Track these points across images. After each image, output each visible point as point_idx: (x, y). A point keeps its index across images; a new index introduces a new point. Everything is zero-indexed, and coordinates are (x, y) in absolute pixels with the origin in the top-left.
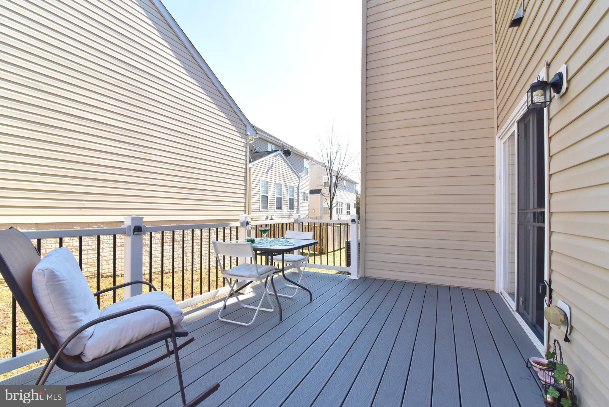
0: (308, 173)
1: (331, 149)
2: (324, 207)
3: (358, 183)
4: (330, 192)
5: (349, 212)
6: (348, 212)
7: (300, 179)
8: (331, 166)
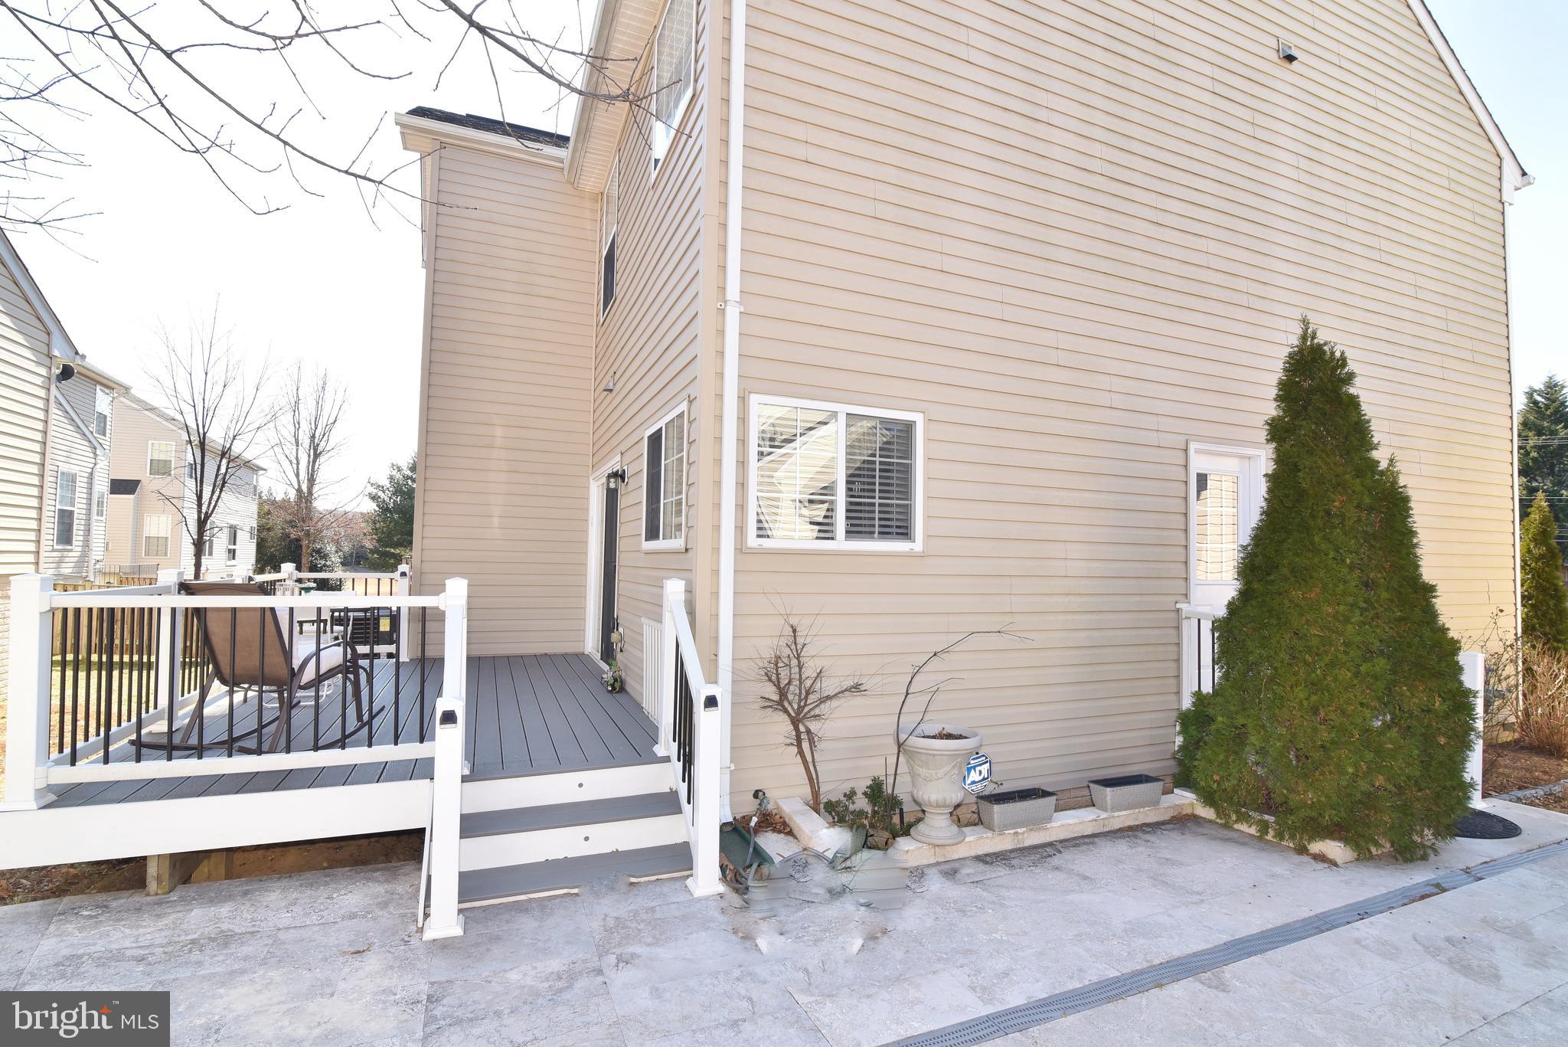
0: (108, 431)
1: (206, 374)
2: (146, 533)
3: (265, 470)
4: (197, 494)
5: (234, 550)
6: (230, 551)
7: (98, 452)
8: (204, 427)
